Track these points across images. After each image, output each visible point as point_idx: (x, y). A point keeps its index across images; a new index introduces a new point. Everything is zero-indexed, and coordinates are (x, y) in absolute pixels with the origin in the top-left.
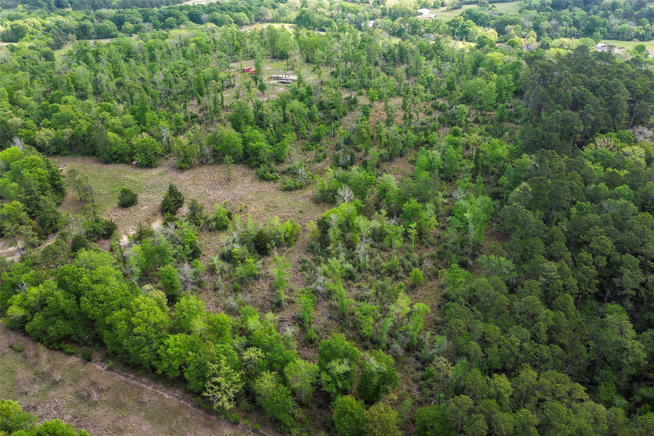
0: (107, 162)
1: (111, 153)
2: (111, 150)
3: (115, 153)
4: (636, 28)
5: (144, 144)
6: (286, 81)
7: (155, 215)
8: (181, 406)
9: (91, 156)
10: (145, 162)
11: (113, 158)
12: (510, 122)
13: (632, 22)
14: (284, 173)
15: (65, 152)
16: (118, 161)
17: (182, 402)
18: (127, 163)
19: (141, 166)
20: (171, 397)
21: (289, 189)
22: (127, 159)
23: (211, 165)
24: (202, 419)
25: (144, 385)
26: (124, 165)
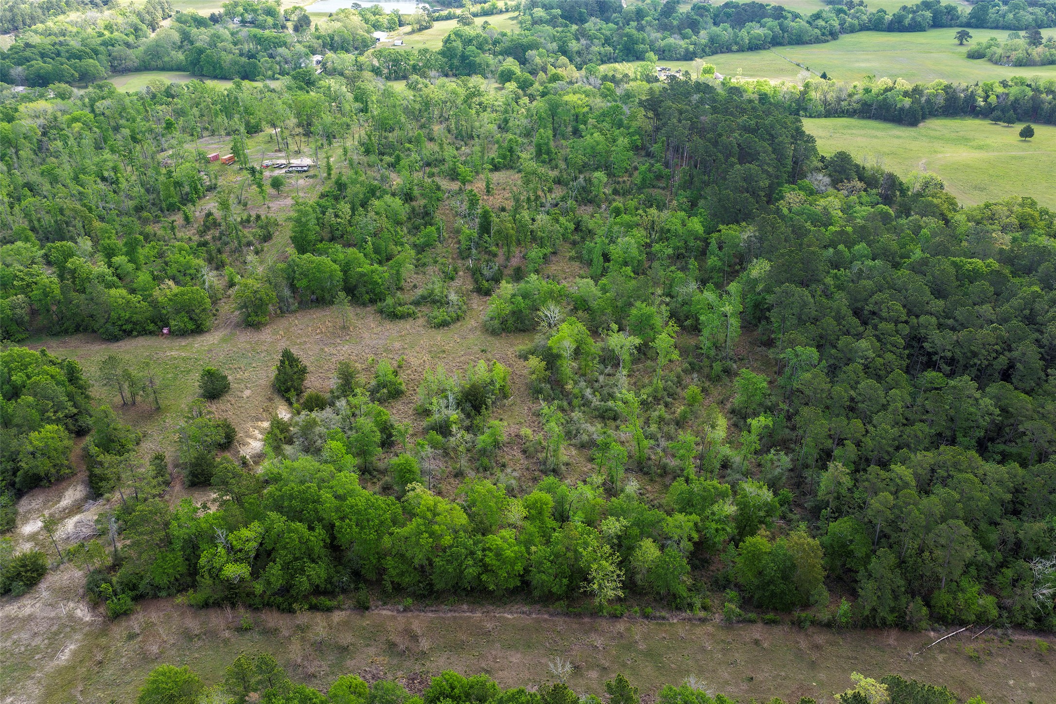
0: (115, 339)
1: (120, 323)
2: (119, 319)
3: (128, 321)
4: (683, 43)
5: (186, 297)
6: (299, 169)
7: (270, 399)
8: (537, 621)
9: (72, 334)
10: (191, 326)
11: (124, 331)
12: (654, 187)
13: (676, 36)
14: (417, 303)
15: (20, 336)
16: (135, 333)
17: (534, 616)
18: (151, 333)
19: (183, 333)
20: (515, 615)
21: (444, 324)
22: (151, 327)
23: (295, 311)
24: (575, 626)
25: (468, 614)
26: (148, 338)
